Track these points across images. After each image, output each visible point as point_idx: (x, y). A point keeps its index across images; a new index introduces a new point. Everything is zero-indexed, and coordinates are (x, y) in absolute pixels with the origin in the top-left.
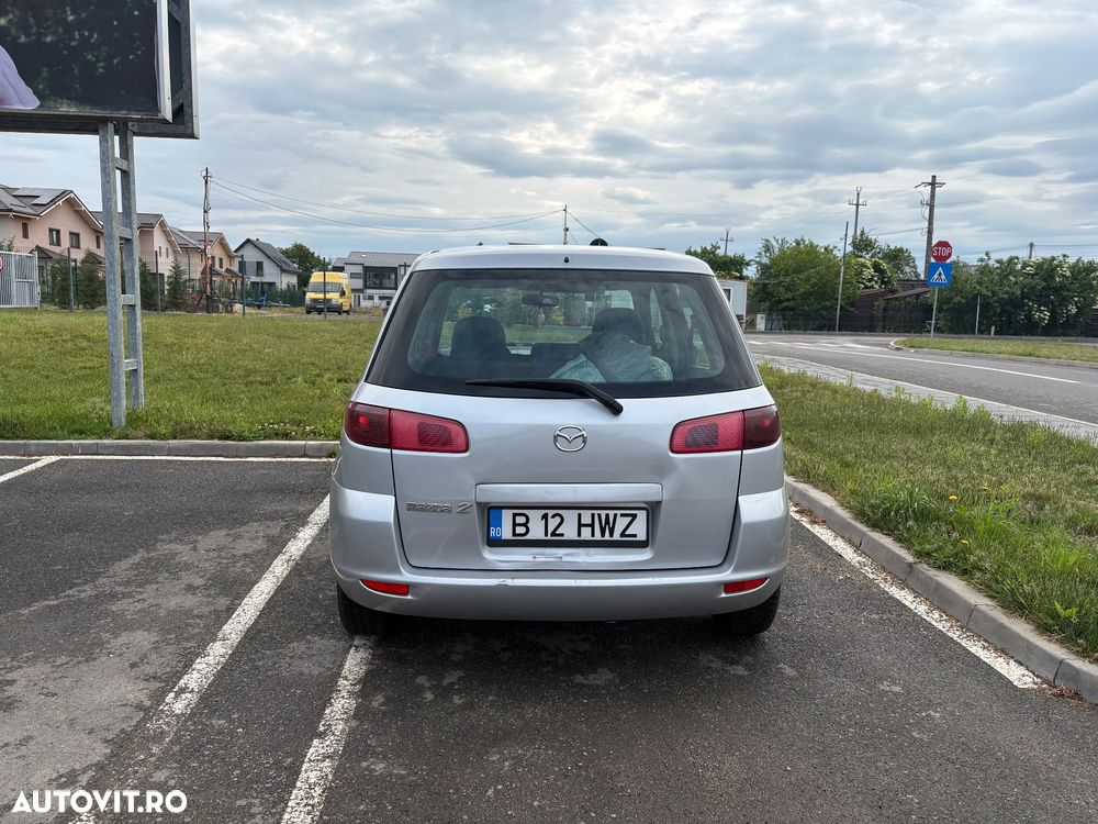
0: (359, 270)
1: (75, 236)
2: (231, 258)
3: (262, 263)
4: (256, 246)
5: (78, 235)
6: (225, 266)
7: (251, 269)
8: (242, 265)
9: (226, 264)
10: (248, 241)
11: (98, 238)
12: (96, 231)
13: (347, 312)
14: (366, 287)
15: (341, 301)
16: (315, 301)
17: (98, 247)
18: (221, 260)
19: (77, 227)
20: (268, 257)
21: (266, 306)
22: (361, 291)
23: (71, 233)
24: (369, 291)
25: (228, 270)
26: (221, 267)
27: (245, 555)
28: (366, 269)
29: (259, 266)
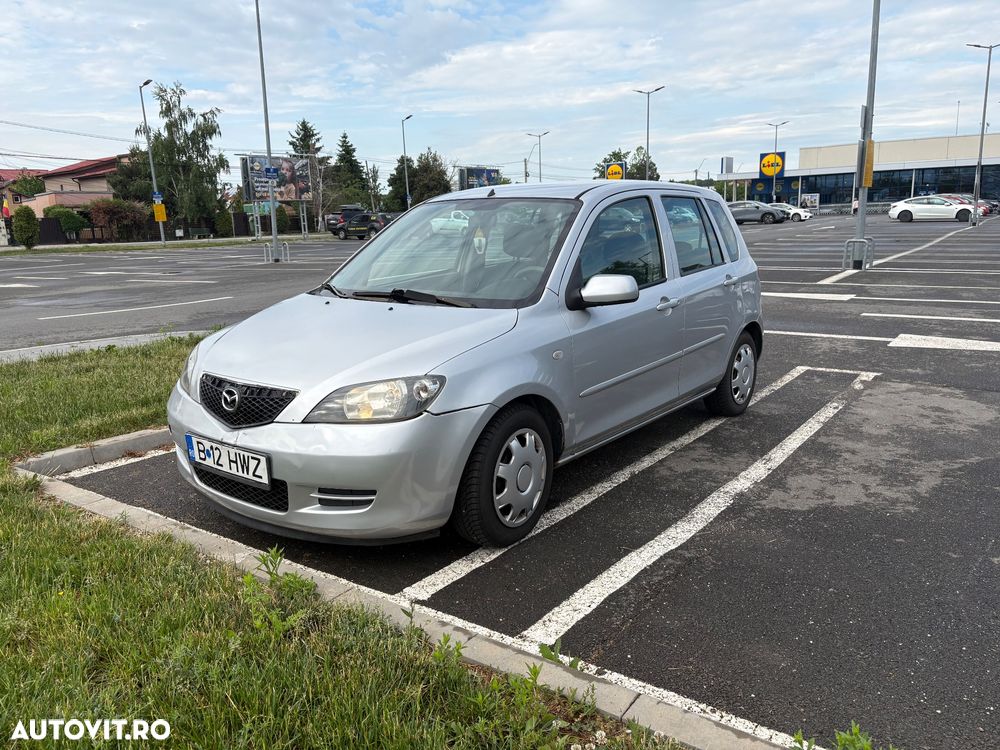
27: (809, 472)
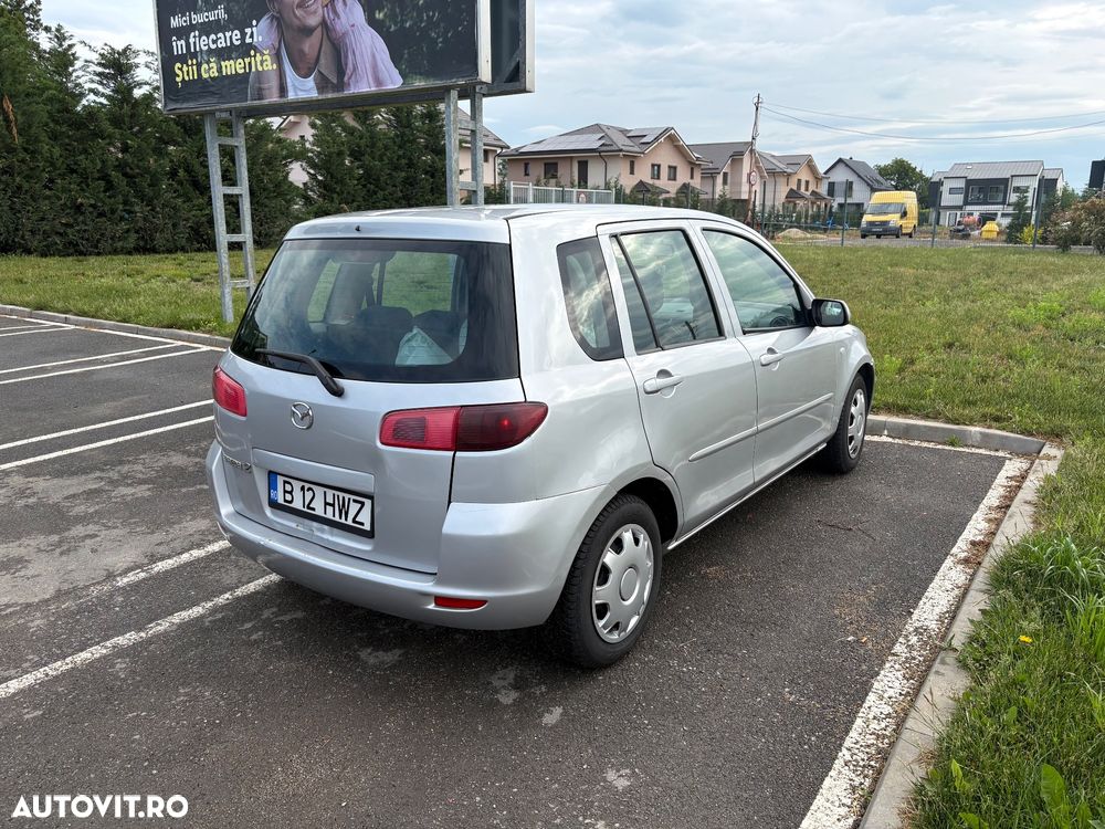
0: (961, 184)
1: (673, 169)
2: (818, 179)
3: (851, 183)
4: (847, 165)
5: (675, 168)
6: (811, 189)
7: (839, 190)
8: (832, 186)
9: (812, 187)
10: (840, 161)
11: (692, 169)
12: (691, 163)
13: (910, 235)
14: (966, 203)
15: (901, 222)
16: (871, 224)
17: (692, 177)
18: (807, 182)
19: (675, 160)
20: (859, 176)
21: (832, 229)
22: (960, 208)
23: (670, 167)
24: (969, 208)
25: (814, 193)
26: (807, 190)
28: (969, 182)
29: (849, 185)
